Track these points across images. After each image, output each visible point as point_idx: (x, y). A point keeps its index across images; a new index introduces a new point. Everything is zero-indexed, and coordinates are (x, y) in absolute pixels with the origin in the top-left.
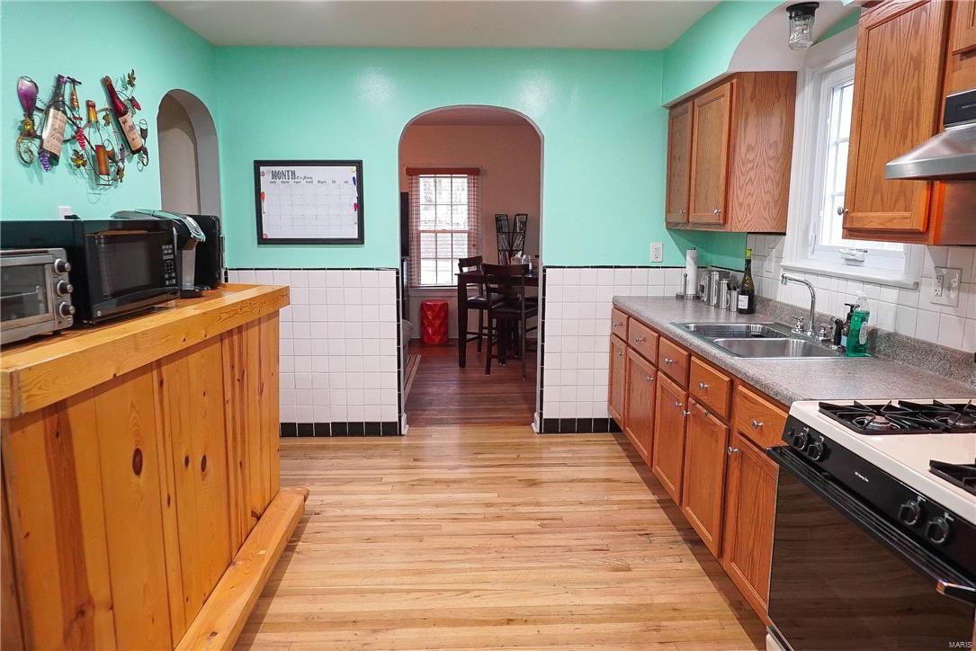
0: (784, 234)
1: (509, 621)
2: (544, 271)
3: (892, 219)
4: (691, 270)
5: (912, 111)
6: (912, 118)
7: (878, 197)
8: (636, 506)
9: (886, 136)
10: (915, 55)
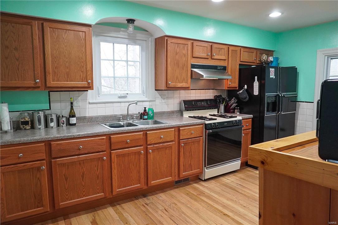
3: (183, 85)
5: (185, 64)
7: (178, 80)
9: (178, 67)
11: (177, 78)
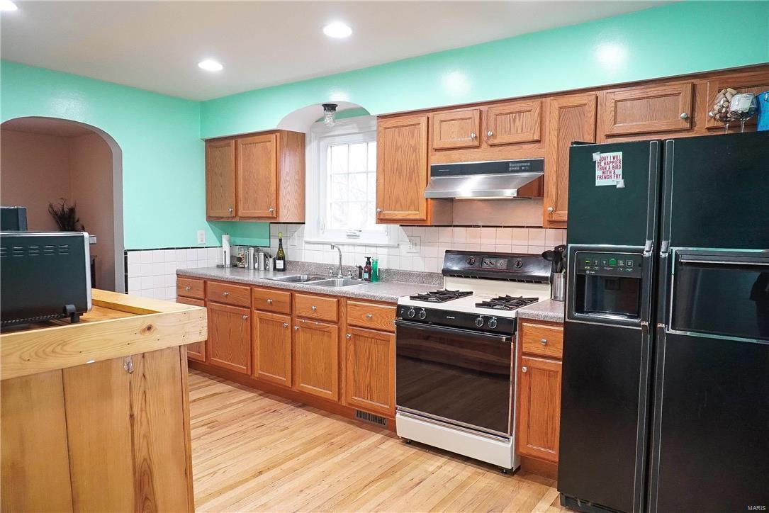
0: (304, 223)
1: (260, 473)
2: (126, 253)
3: (409, 215)
4: (226, 247)
5: (414, 168)
6: (414, 171)
7: (399, 204)
8: (251, 401)
9: (400, 178)
10: (413, 145)
11: (398, 200)
